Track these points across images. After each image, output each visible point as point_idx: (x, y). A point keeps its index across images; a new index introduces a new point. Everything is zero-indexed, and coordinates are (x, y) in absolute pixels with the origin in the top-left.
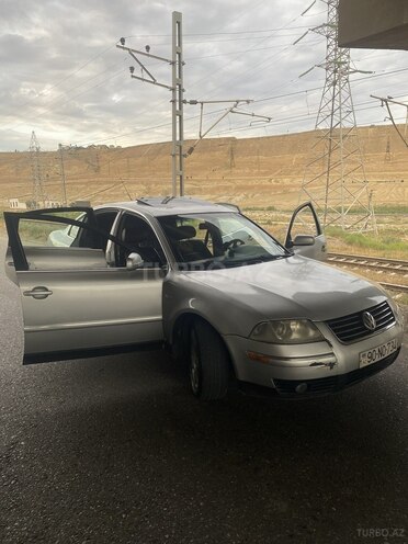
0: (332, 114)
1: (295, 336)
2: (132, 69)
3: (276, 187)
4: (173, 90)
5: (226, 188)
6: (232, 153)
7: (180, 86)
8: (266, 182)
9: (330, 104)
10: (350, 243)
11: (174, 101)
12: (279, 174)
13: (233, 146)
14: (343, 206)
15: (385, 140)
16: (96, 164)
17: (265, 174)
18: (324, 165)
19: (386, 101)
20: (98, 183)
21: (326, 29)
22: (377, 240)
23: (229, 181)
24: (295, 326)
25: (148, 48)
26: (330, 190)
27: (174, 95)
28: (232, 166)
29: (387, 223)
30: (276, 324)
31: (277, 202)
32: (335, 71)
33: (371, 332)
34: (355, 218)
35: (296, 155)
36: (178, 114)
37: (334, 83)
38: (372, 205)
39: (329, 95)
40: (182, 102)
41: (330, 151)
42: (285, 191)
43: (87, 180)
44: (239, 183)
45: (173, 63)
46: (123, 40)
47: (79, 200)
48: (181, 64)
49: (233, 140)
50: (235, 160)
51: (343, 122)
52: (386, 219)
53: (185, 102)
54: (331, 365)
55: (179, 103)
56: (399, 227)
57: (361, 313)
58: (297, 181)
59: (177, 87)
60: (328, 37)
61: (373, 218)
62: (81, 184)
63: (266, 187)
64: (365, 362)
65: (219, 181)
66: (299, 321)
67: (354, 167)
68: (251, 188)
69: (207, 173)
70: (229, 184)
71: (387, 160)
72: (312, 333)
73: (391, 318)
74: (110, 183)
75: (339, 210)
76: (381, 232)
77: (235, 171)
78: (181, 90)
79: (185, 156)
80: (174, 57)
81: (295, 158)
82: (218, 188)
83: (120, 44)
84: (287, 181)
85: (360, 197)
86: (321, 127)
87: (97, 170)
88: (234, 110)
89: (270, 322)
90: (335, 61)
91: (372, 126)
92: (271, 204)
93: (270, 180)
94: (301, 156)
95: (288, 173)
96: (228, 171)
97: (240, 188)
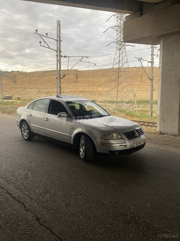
0: (119, 62)
1: (114, 137)
2: (40, 42)
3: (96, 92)
4: (57, 51)
5: (75, 92)
6: (77, 76)
7: (60, 50)
8: (92, 90)
9: (118, 58)
10: (127, 115)
11: (57, 56)
12: (97, 86)
13: (77, 74)
14: (124, 100)
15: (140, 73)
16: (14, 79)
17: (92, 86)
18: (115, 83)
19: (140, 59)
20: (16, 88)
21: (116, 27)
22: (138, 113)
23: (76, 88)
24: (114, 135)
25: (47, 34)
26: (118, 93)
27: (57, 53)
28: (77, 82)
29: (141, 107)
30: (109, 134)
31: (96, 98)
32: (120, 45)
33: (137, 137)
34: (128, 105)
35: (104, 79)
36: (59, 61)
37: (120, 50)
38: (135, 100)
39: (118, 55)
40: (61, 56)
41: (119, 77)
42: (100, 93)
43: (10, 87)
44: (80, 89)
45: (57, 41)
47: (7, 96)
48: (60, 41)
49: (78, 71)
50: (79, 79)
51: (124, 65)
52: (141, 106)
53: (62, 56)
54: (126, 146)
55: (59, 56)
56: (146, 109)
57: (133, 131)
58: (104, 89)
59: (59, 50)
60: (117, 31)
61: (136, 105)
62: (7, 88)
63: (92, 91)
64: (135, 146)
65: (71, 88)
66: (116, 133)
67: (128, 84)
68: (86, 92)
69: (66, 84)
70: (76, 90)
71: (141, 81)
72: (119, 137)
73: (142, 133)
74: (21, 88)
75: (122, 102)
76: (139, 111)
77: (78, 84)
78: (60, 52)
79: (62, 78)
80: (57, 38)
82: (71, 92)
83: (35, 32)
84: (100, 89)
85: (131, 96)
86: (114, 67)
87: (15, 82)
88: (82, 60)
89: (107, 133)
90: (120, 41)
91: (135, 67)
92: (94, 99)
93: (94, 89)
94: (106, 79)
95: (101, 86)
96: (75, 84)
97: (81, 92)
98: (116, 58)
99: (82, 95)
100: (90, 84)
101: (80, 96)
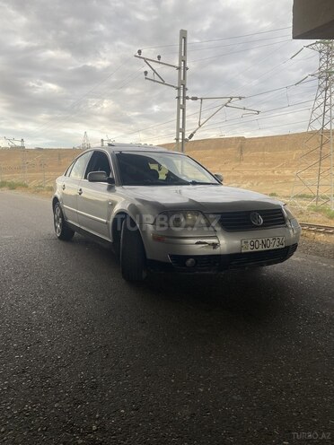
0: (324, 114)
2: (146, 73)
3: (278, 177)
4: (178, 89)
5: (235, 178)
6: (241, 149)
7: (184, 86)
8: (269, 173)
9: (322, 106)
11: (178, 98)
12: (282, 167)
13: (242, 145)
17: (270, 166)
21: (319, 45)
23: (238, 171)
25: (159, 57)
26: (321, 178)
27: (179, 93)
28: (240, 160)
31: (278, 189)
32: (327, 79)
36: (182, 107)
37: (326, 89)
40: (186, 98)
41: (322, 145)
42: (286, 181)
44: (248, 173)
45: (179, 68)
46: (140, 52)
48: (186, 69)
49: (243, 139)
50: (244, 155)
54: (215, 245)
55: (183, 99)
59: (182, 87)
60: (320, 52)
63: (270, 177)
65: (230, 172)
68: (257, 177)
69: (220, 165)
70: (238, 174)
77: (242, 163)
78: (185, 89)
80: (180, 64)
81: (295, 153)
82: (228, 178)
84: (287, 172)
88: (229, 104)
90: (326, 71)
92: (274, 191)
93: (273, 171)
94: (300, 152)
95: (288, 166)
96: (237, 164)
97: (247, 178)
98: (316, 106)
99: (249, 183)
100: (266, 164)
101: (245, 186)
